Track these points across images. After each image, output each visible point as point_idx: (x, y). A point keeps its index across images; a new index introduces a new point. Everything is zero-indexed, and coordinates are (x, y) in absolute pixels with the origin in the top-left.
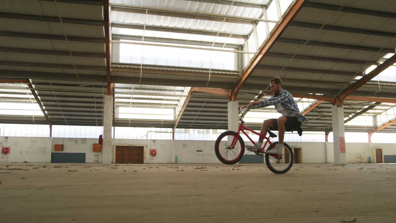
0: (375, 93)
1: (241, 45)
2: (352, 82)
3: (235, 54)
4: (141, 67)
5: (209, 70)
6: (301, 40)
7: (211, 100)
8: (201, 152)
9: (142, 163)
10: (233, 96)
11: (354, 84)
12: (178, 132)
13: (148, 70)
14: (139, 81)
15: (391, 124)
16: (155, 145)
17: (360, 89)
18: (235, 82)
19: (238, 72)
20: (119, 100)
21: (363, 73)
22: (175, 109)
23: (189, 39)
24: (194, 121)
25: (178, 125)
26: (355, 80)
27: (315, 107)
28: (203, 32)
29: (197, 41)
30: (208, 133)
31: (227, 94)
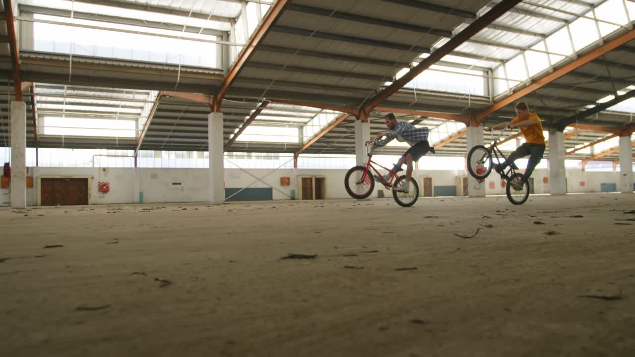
0: (410, 105)
1: (227, 32)
2: (380, 89)
3: (217, 46)
4: (71, 59)
5: (177, 66)
6: (304, 30)
7: (192, 108)
8: (179, 185)
9: (86, 203)
10: (216, 106)
11: (383, 91)
12: (143, 156)
13: (83, 63)
14: (68, 80)
15: (443, 144)
16: (106, 175)
17: (390, 98)
18: (218, 85)
19: (222, 71)
20: (44, 106)
21: (394, 78)
22: (137, 120)
23: (148, 19)
24: (167, 139)
25: (142, 145)
26: (384, 87)
27: (343, 121)
28: (168, 9)
29: (160, 23)
30: (190, 157)
31: (208, 101)
